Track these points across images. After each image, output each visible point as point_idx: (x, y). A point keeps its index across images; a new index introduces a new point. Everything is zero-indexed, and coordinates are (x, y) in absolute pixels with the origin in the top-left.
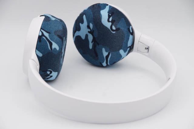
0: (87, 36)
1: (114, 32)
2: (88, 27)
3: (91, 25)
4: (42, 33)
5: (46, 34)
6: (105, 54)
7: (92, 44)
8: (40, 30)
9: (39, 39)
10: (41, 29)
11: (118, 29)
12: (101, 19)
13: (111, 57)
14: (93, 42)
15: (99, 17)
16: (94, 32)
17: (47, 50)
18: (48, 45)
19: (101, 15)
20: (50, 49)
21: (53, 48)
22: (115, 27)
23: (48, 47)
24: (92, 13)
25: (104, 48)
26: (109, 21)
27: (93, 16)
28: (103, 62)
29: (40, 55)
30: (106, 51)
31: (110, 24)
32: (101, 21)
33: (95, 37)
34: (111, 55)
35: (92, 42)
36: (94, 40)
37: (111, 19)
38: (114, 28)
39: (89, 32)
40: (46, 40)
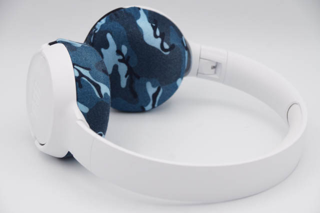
0: (116, 67)
1: (168, 53)
2: (119, 52)
3: (124, 49)
4: (79, 71)
5: (86, 72)
6: (151, 90)
7: (127, 78)
8: (74, 67)
9: (78, 84)
10: (74, 65)
11: (172, 47)
12: (142, 36)
13: (163, 93)
14: (128, 76)
15: (139, 33)
16: (130, 59)
17: (95, 99)
18: (93, 90)
19: (140, 28)
20: (98, 96)
21: (103, 94)
22: (168, 44)
23: (95, 93)
24: (122, 28)
25: (149, 81)
26: (156, 36)
27: (127, 33)
28: (147, 104)
29: (86, 110)
30: (153, 86)
31: (159, 40)
32: (142, 39)
33: (132, 66)
34: (163, 90)
35: (126, 76)
36: (130, 72)
37: (158, 33)
38: (166, 46)
39: (120, 61)
40: (89, 82)
